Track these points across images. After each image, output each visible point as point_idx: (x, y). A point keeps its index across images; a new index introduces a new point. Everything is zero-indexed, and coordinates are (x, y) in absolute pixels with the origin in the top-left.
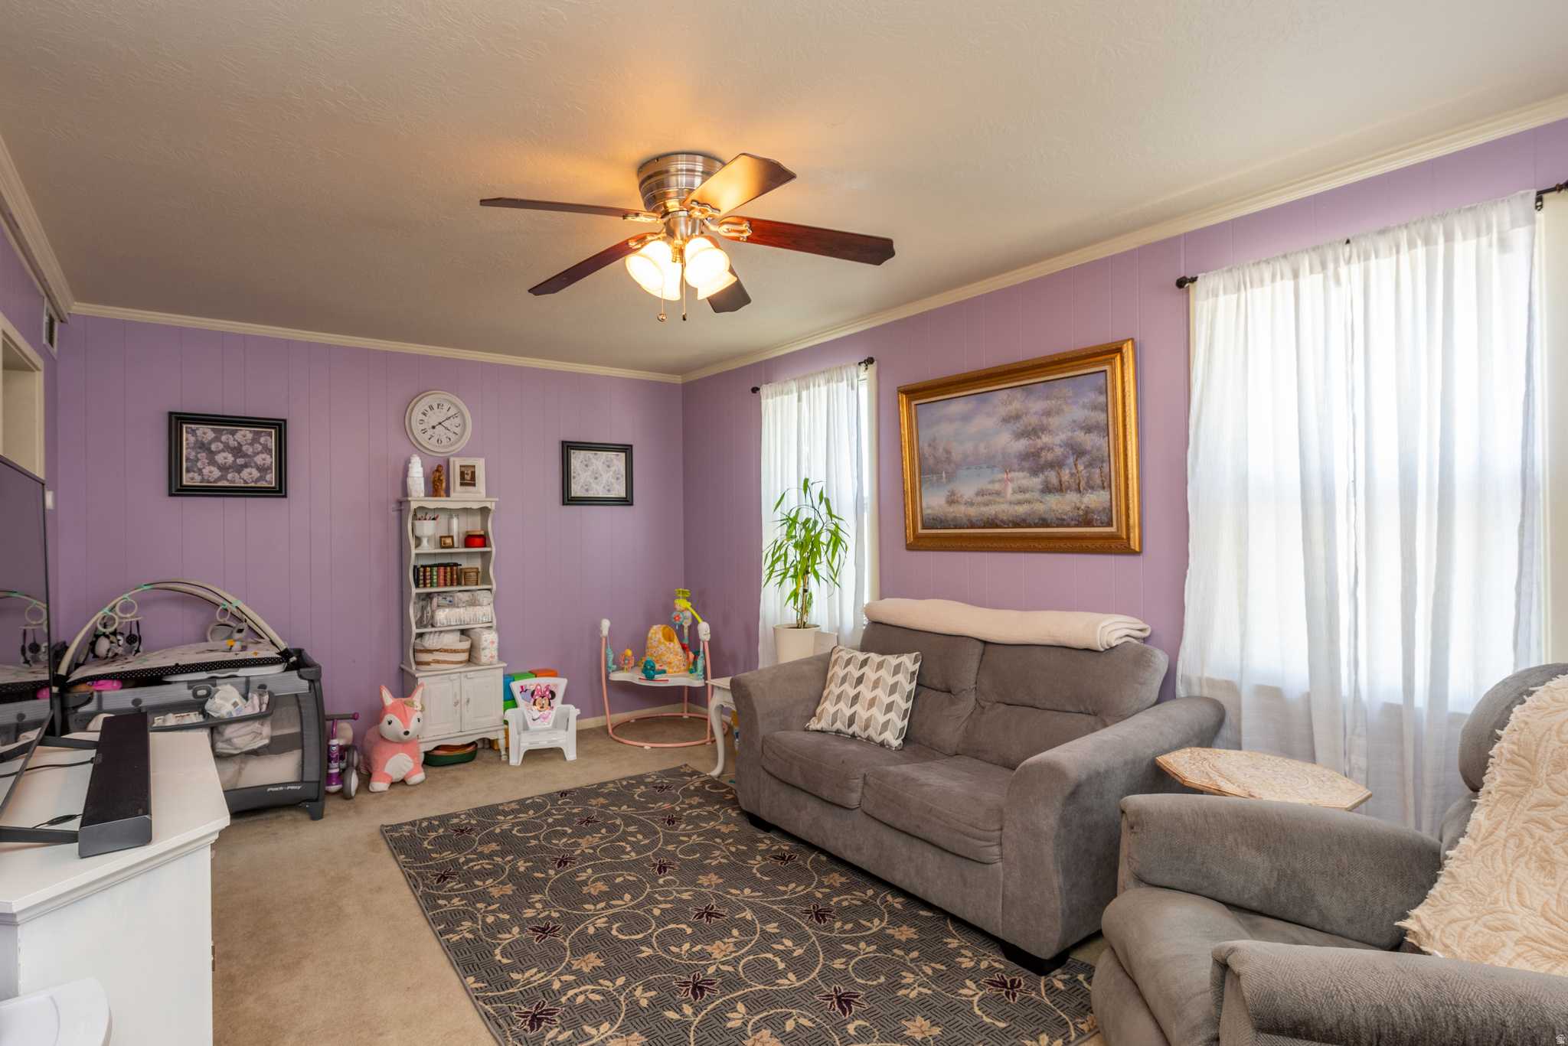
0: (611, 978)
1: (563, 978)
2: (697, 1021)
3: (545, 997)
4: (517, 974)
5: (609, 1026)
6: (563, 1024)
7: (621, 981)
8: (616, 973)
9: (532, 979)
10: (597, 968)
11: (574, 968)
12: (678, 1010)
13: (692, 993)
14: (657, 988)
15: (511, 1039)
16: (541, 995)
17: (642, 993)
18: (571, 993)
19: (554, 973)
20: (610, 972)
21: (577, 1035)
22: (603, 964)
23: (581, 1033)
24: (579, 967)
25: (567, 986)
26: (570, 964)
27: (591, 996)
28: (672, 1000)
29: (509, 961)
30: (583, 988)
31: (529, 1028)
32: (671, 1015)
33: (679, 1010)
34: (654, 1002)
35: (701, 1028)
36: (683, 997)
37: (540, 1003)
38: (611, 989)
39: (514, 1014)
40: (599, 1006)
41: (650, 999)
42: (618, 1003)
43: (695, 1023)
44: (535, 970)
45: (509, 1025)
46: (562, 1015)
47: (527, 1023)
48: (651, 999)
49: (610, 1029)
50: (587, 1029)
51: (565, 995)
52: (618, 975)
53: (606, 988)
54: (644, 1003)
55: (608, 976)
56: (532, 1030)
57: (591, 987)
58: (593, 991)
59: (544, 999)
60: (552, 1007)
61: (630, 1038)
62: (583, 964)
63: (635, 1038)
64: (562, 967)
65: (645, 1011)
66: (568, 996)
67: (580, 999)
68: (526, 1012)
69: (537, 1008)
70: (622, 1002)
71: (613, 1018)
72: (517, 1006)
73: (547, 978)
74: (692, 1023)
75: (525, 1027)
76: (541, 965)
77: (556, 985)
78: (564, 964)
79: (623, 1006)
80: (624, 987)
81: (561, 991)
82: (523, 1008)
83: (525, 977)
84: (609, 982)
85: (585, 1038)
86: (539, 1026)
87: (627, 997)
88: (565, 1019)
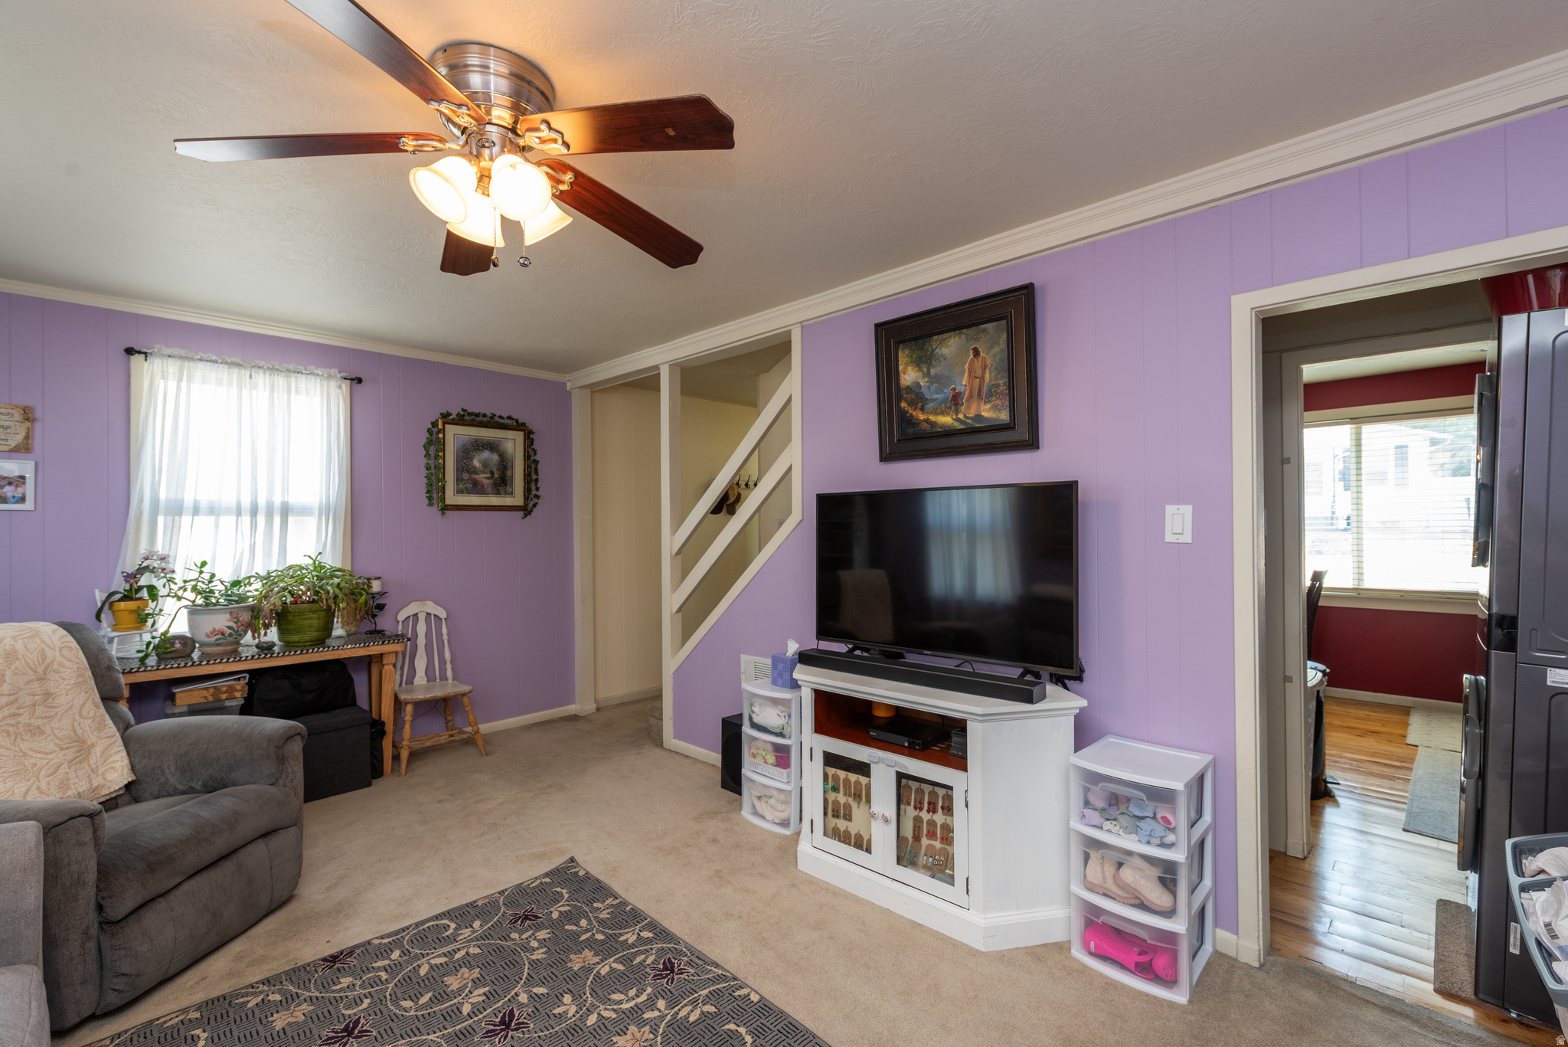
0: (603, 1021)
1: (656, 1013)
2: (517, 989)
3: (669, 990)
4: (710, 1011)
5: (601, 972)
6: (643, 968)
7: (592, 1019)
8: (598, 1030)
9: (690, 1008)
10: (621, 1033)
11: (647, 1028)
12: (534, 996)
13: (514, 1016)
14: (552, 1016)
15: (684, 949)
16: (673, 991)
17: (568, 1010)
18: (643, 997)
19: (669, 1017)
20: (605, 1030)
21: (629, 961)
22: (615, 1039)
23: (625, 962)
24: (643, 1030)
25: (651, 1004)
26: (654, 1031)
27: (622, 997)
28: (538, 1006)
29: (726, 1027)
30: (632, 1004)
31: (673, 960)
32: (541, 990)
33: (532, 997)
34: (557, 1001)
35: (515, 983)
36: (524, 1010)
37: (672, 983)
38: (602, 1007)
39: (692, 971)
40: (613, 988)
41: (561, 1003)
42: (594, 994)
43: (519, 986)
44: (692, 1019)
45: (691, 960)
46: (647, 976)
47: (676, 965)
48: (559, 1003)
49: (600, 969)
50: (620, 967)
51: (648, 995)
52: (596, 1027)
53: (608, 1007)
54: (567, 999)
55: (606, 1022)
56: (669, 959)
57: (625, 1006)
58: (620, 1002)
59: (669, 987)
60: (658, 981)
61: (582, 965)
62: (638, 1035)
63: (577, 965)
64: (662, 1027)
65: (567, 991)
66: (645, 993)
67: (632, 993)
68: (682, 973)
69: (673, 980)
70: (589, 996)
71: (597, 979)
72: (693, 978)
73: (673, 1011)
74: (522, 986)
75: (676, 961)
76: (687, 1025)
77: (661, 1004)
78: (661, 1031)
79: (588, 992)
80: (589, 1013)
81: (654, 998)
82: (686, 978)
83: (699, 1009)
84: (604, 1015)
85: (621, 960)
86: (664, 963)
87: (584, 1003)
88: (643, 972)
